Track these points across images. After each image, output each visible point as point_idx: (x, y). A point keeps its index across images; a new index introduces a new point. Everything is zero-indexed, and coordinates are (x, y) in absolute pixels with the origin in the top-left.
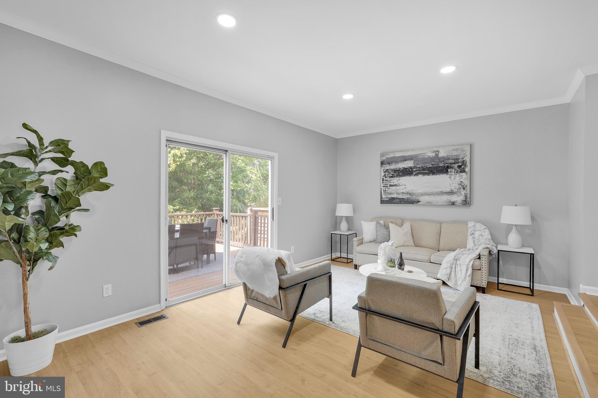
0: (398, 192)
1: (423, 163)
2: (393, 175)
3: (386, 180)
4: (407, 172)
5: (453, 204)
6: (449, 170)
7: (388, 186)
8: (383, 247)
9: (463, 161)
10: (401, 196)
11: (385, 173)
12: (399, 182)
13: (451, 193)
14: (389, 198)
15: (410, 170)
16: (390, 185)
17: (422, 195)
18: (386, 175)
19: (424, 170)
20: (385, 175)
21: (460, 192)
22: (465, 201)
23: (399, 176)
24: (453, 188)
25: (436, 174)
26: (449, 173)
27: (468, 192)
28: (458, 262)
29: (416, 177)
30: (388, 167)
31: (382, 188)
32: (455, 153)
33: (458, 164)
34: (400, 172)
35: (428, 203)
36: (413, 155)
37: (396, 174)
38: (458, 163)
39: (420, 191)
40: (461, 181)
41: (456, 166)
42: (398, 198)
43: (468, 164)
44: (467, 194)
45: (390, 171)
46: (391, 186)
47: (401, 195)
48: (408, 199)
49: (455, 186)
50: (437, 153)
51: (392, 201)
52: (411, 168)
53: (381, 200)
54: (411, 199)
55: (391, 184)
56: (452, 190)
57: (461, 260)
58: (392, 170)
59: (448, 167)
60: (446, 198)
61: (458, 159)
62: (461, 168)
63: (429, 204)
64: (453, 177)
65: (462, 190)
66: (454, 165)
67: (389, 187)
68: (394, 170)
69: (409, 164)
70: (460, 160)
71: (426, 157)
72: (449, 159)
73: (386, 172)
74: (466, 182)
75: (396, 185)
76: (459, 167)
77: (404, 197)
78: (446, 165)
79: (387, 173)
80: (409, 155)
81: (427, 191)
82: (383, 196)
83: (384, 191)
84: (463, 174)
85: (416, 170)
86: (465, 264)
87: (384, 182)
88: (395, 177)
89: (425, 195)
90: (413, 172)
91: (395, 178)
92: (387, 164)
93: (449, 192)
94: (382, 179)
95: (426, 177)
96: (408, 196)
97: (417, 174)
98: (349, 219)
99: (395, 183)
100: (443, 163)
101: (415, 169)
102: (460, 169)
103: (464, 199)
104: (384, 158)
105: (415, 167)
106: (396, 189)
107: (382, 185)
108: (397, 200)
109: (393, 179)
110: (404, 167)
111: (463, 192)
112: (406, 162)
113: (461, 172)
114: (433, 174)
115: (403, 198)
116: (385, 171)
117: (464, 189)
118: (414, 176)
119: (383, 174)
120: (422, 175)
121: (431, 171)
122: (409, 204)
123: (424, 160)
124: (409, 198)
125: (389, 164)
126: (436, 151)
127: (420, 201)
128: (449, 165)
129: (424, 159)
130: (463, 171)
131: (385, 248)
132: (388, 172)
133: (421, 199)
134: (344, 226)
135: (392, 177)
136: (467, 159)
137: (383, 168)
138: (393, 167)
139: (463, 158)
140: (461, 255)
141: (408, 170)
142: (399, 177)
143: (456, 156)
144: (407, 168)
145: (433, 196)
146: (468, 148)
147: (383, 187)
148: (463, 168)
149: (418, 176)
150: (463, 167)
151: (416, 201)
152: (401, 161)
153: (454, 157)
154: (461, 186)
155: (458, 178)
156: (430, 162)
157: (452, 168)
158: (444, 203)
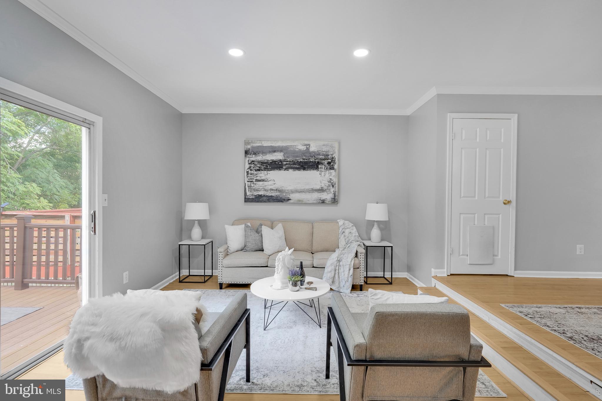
0: (266, 188)
1: (294, 156)
2: (259, 167)
3: (251, 174)
4: (276, 165)
5: (323, 202)
6: (320, 166)
7: (254, 181)
8: (281, 257)
9: (333, 158)
10: (269, 194)
11: (250, 165)
12: (267, 176)
13: (321, 190)
14: (255, 196)
15: (280, 163)
16: (256, 179)
17: (293, 192)
18: (252, 168)
19: (294, 164)
20: (250, 167)
21: (330, 190)
22: (334, 199)
23: (266, 169)
24: (323, 185)
25: (307, 170)
26: (320, 170)
27: (337, 190)
28: (341, 263)
29: (286, 172)
30: (253, 158)
31: (247, 183)
32: (325, 149)
33: (328, 161)
34: (269, 165)
35: (299, 201)
36: (283, 146)
37: (264, 167)
38: (328, 159)
39: (290, 188)
40: (330, 178)
41: (326, 163)
42: (266, 196)
43: (337, 161)
44: (336, 191)
45: (256, 163)
46: (257, 180)
47: (269, 192)
48: (277, 197)
49: (325, 184)
50: (308, 146)
51: (258, 199)
52: (281, 161)
53: (245, 198)
54: (280, 196)
55: (257, 178)
56: (322, 188)
57: (343, 260)
58: (259, 162)
59: (318, 162)
60: (316, 196)
61: (328, 155)
62: (331, 165)
63: (300, 203)
64: (323, 174)
65: (331, 187)
66: (323, 161)
67: (255, 183)
68: (261, 162)
69: (278, 156)
70: (329, 157)
71: (297, 150)
72: (319, 154)
73: (251, 163)
74: (335, 180)
75: (263, 180)
76: (329, 163)
77: (273, 194)
78: (317, 160)
79: (252, 166)
80: (279, 146)
81: (298, 188)
82: (248, 193)
83: (248, 187)
84: (332, 171)
85: (287, 164)
86: (348, 264)
87: (249, 175)
88: (262, 170)
89: (295, 192)
90: (283, 166)
91: (263, 172)
92: (253, 154)
93: (319, 190)
94: (246, 172)
95: (297, 172)
96: (278, 194)
97: (288, 168)
98: (202, 224)
99: (262, 178)
100: (314, 158)
101: (285, 163)
102: (330, 166)
103: (333, 197)
104: (249, 147)
105: (285, 161)
106: (264, 185)
107: (246, 180)
108: (265, 198)
109: (259, 172)
110: (273, 159)
111: (332, 190)
112: (276, 154)
113: (330, 169)
114: (304, 169)
115: (272, 196)
116: (250, 162)
117: (333, 186)
118: (284, 170)
119: (247, 166)
120: (293, 170)
121: (302, 166)
122: (278, 203)
123: (295, 153)
124: (279, 195)
125: (255, 154)
126: (307, 144)
127: (290, 199)
128: (319, 161)
129: (294, 152)
130: (332, 168)
131: (284, 259)
132: (253, 164)
133: (292, 196)
134: (196, 232)
135: (259, 170)
136: (336, 156)
137: (247, 159)
138: (260, 158)
139: (332, 155)
140: (342, 256)
141: (277, 163)
142: (267, 171)
143: (326, 152)
144: (276, 161)
145: (304, 193)
146: (336, 145)
147: (248, 181)
148: (332, 165)
149: (288, 170)
150: (332, 163)
151: (286, 199)
152: (270, 152)
153: (324, 153)
154: (330, 184)
155: (327, 175)
156: (301, 156)
157: (322, 164)
158: (314, 201)
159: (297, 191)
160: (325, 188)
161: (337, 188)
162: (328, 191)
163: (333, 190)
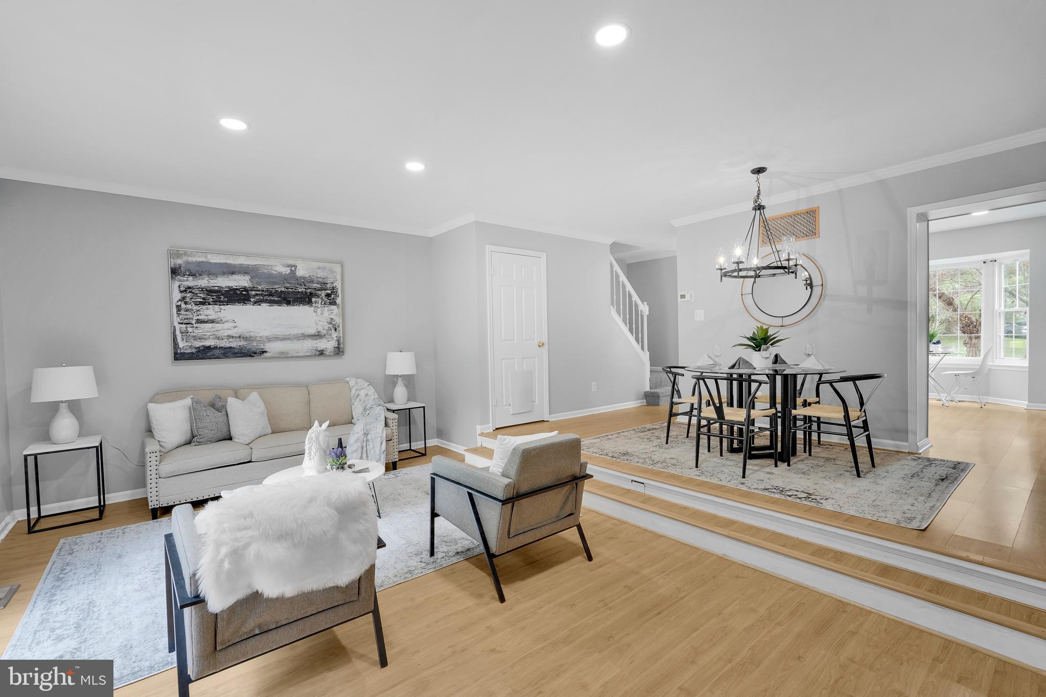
0: (219, 334)
1: (269, 283)
2: (203, 299)
3: (187, 310)
4: (236, 296)
5: (321, 353)
6: (313, 300)
7: (193, 322)
9: (333, 288)
10: (225, 344)
11: (183, 294)
13: (318, 336)
14: (196, 348)
15: (244, 293)
16: (198, 320)
17: (270, 339)
18: (187, 300)
19: (271, 295)
20: (184, 298)
21: (331, 335)
22: (338, 348)
23: (217, 302)
24: (320, 329)
25: (293, 305)
26: (314, 305)
27: (341, 335)
29: (256, 307)
30: (190, 282)
31: (178, 327)
32: (320, 274)
33: (326, 292)
34: (222, 295)
35: (282, 353)
36: (249, 265)
37: (212, 298)
38: (326, 290)
39: (266, 333)
40: (331, 317)
41: (323, 295)
42: (220, 348)
43: (339, 292)
44: (340, 337)
45: (196, 291)
46: (200, 321)
47: (225, 340)
48: (241, 348)
49: (323, 326)
50: (293, 268)
51: (204, 353)
52: (245, 289)
53: (176, 354)
54: (248, 347)
55: (200, 317)
56: (318, 332)
58: (202, 290)
59: (311, 293)
60: (310, 345)
61: (326, 283)
62: (331, 298)
63: (284, 356)
64: (319, 311)
65: (333, 331)
66: (319, 292)
68: (206, 290)
69: (240, 281)
70: (328, 286)
71: (275, 272)
72: (312, 282)
73: (185, 291)
74: (338, 320)
75: (212, 321)
76: (328, 296)
77: (233, 345)
78: (309, 290)
79: (188, 295)
80: (241, 264)
81: (277, 333)
82: (181, 344)
83: (181, 333)
84: (333, 307)
85: (257, 295)
87: (183, 312)
88: (209, 304)
89: (274, 340)
90: (250, 298)
91: (211, 306)
92: (189, 275)
93: (314, 335)
94: (174, 306)
95: (276, 308)
96: (242, 343)
97: (259, 302)
99: (211, 317)
100: (304, 286)
101: (254, 293)
102: (330, 300)
103: (336, 346)
104: (179, 261)
105: (253, 289)
106: (214, 330)
107: (175, 320)
108: (217, 352)
109: (204, 307)
110: (231, 285)
111: (335, 335)
112: (235, 277)
113: (331, 304)
114: (288, 303)
115: (230, 348)
116: (182, 289)
117: (336, 329)
118: (253, 305)
119: (177, 296)
120: (268, 304)
121: (285, 299)
122: (244, 358)
123: (270, 278)
124: (245, 346)
125: (193, 275)
126: (291, 265)
127: (265, 352)
128: (313, 291)
129: (270, 276)
130: (333, 303)
132: (190, 292)
133: (268, 347)
134: (66, 427)
135: (203, 304)
136: (338, 285)
137: (177, 284)
138: (204, 282)
139: (332, 283)
141: (238, 292)
142: (220, 305)
143: (323, 278)
144: (237, 289)
145: (289, 341)
146: (337, 268)
147: (179, 323)
148: (333, 299)
149: (260, 305)
150: (333, 296)
151: (258, 351)
152: (224, 274)
153: (320, 280)
154: (331, 326)
155: (326, 313)
156: (281, 282)
157: (318, 296)
158: (307, 352)
159: (277, 338)
160: (324, 332)
161: (341, 332)
162: (327, 336)
163: (336, 335)
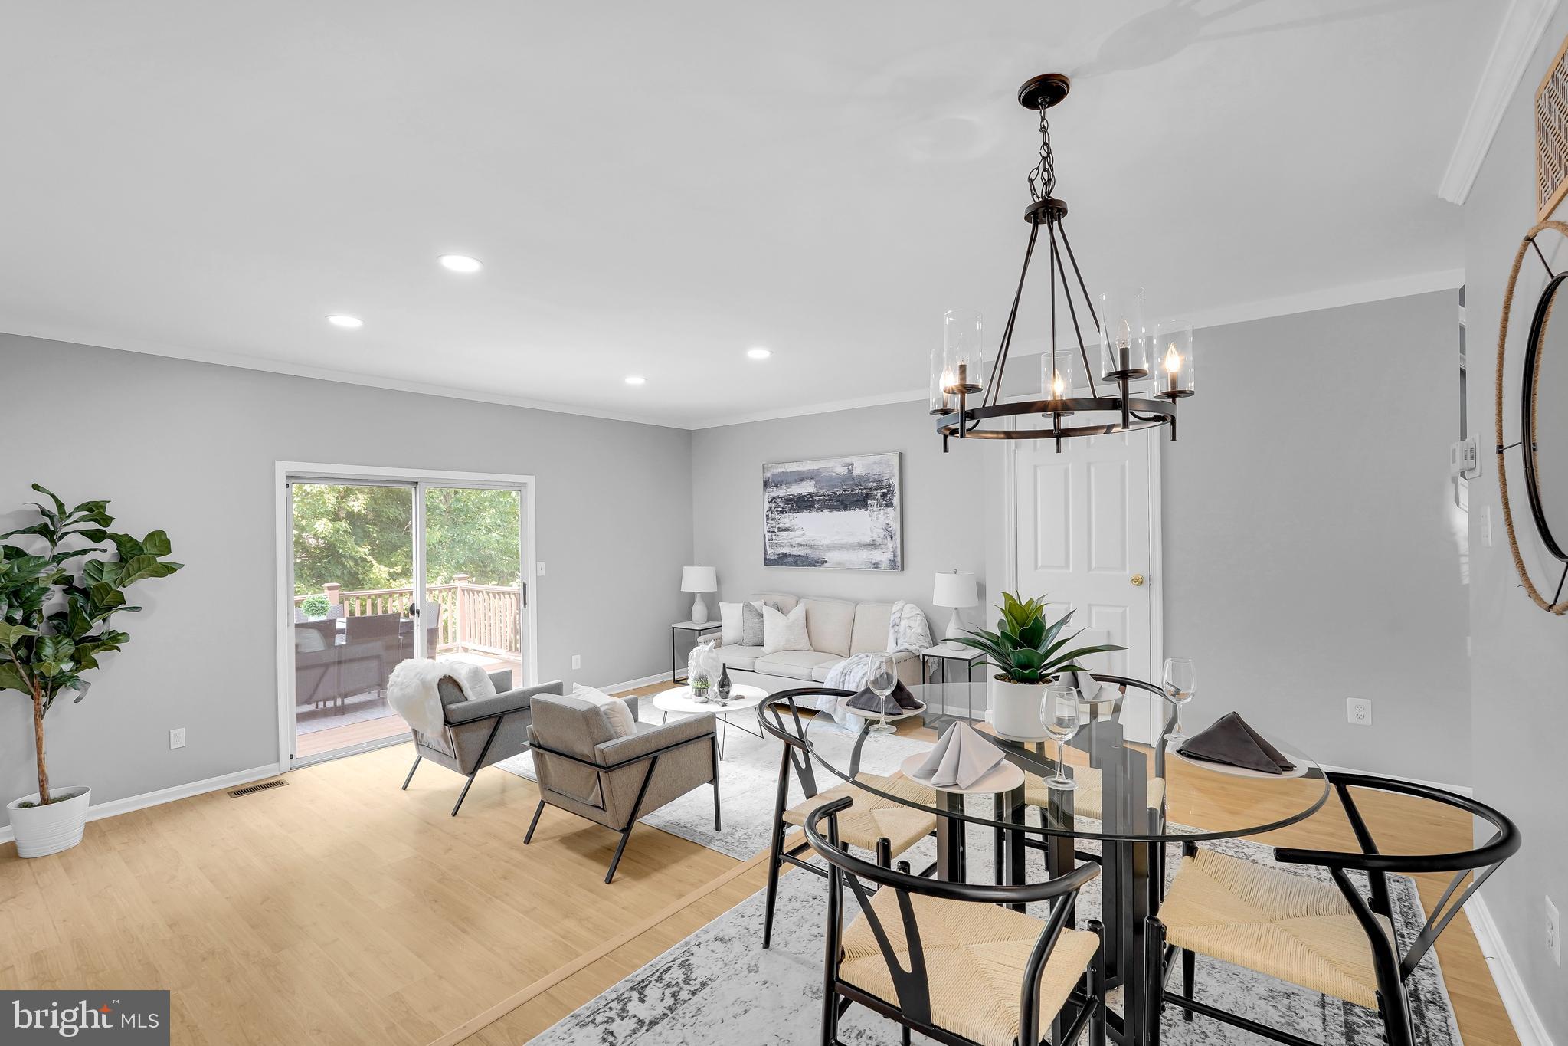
0: (793, 542)
1: (830, 486)
2: (783, 508)
4: (803, 504)
5: (876, 566)
6: (869, 502)
9: (890, 486)
10: (796, 552)
11: (770, 505)
12: (794, 522)
13: (873, 545)
14: (777, 555)
15: (810, 499)
16: (779, 528)
17: (829, 548)
18: (773, 509)
19: (831, 499)
20: (771, 508)
21: (886, 544)
22: (894, 561)
23: (792, 510)
24: (875, 536)
25: (850, 510)
26: (869, 508)
27: (898, 545)
29: (820, 513)
30: (775, 492)
31: (767, 535)
32: (876, 470)
33: (882, 491)
34: (795, 503)
35: (839, 564)
36: (814, 470)
37: (788, 507)
38: (882, 488)
39: (826, 542)
40: (887, 522)
41: (879, 495)
42: (793, 555)
43: (896, 490)
44: (896, 547)
45: (778, 501)
46: (780, 530)
47: (797, 548)
48: (807, 556)
49: (878, 533)
50: (850, 467)
51: (782, 560)
52: (811, 495)
53: (765, 559)
54: (812, 556)
55: (781, 526)
56: (874, 541)
58: (782, 499)
59: (867, 494)
61: (882, 481)
62: (887, 499)
63: (840, 566)
64: (875, 515)
65: (889, 539)
66: (875, 492)
67: (777, 533)
68: (785, 500)
69: (807, 488)
70: (884, 483)
71: (834, 474)
72: (868, 480)
73: (771, 501)
74: (895, 526)
75: (788, 529)
76: (884, 495)
77: (802, 553)
78: (865, 491)
79: (773, 505)
80: (808, 470)
81: (837, 542)
82: (769, 551)
83: (769, 540)
84: (890, 510)
85: (820, 500)
87: (770, 521)
88: (786, 513)
89: (833, 549)
90: (815, 504)
91: (787, 515)
92: (774, 486)
93: (869, 545)
94: (765, 516)
95: (835, 513)
96: (808, 551)
97: (821, 508)
99: (787, 525)
100: (860, 487)
101: (817, 498)
102: (885, 501)
103: (892, 559)
104: (769, 475)
105: (817, 494)
106: (789, 537)
107: (765, 529)
108: (790, 559)
109: (783, 516)
110: (801, 492)
111: (890, 545)
112: (804, 483)
113: (886, 505)
114: (846, 508)
115: (800, 556)
116: (770, 500)
117: (892, 538)
118: (817, 511)
119: (767, 506)
120: (829, 510)
121: (842, 503)
122: (809, 567)
123: (831, 481)
124: (810, 554)
125: (776, 486)
126: (848, 464)
127: (826, 562)
128: (869, 492)
129: (830, 479)
130: (889, 505)
132: (774, 502)
133: (829, 556)
135: (782, 512)
136: (895, 481)
137: (767, 494)
138: (783, 492)
139: (889, 480)
141: (806, 499)
142: (794, 513)
143: (879, 475)
144: (805, 496)
145: (846, 551)
146: (895, 460)
147: (768, 531)
148: (890, 499)
149: (822, 511)
150: (889, 496)
151: (820, 561)
152: (796, 481)
153: (876, 477)
154: (886, 533)
155: (882, 518)
156: (840, 484)
157: (873, 497)
158: (862, 564)
159: (835, 547)
160: (879, 541)
161: (898, 541)
162: (883, 546)
163: (892, 545)
